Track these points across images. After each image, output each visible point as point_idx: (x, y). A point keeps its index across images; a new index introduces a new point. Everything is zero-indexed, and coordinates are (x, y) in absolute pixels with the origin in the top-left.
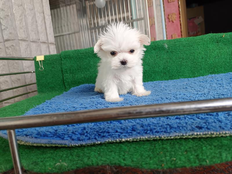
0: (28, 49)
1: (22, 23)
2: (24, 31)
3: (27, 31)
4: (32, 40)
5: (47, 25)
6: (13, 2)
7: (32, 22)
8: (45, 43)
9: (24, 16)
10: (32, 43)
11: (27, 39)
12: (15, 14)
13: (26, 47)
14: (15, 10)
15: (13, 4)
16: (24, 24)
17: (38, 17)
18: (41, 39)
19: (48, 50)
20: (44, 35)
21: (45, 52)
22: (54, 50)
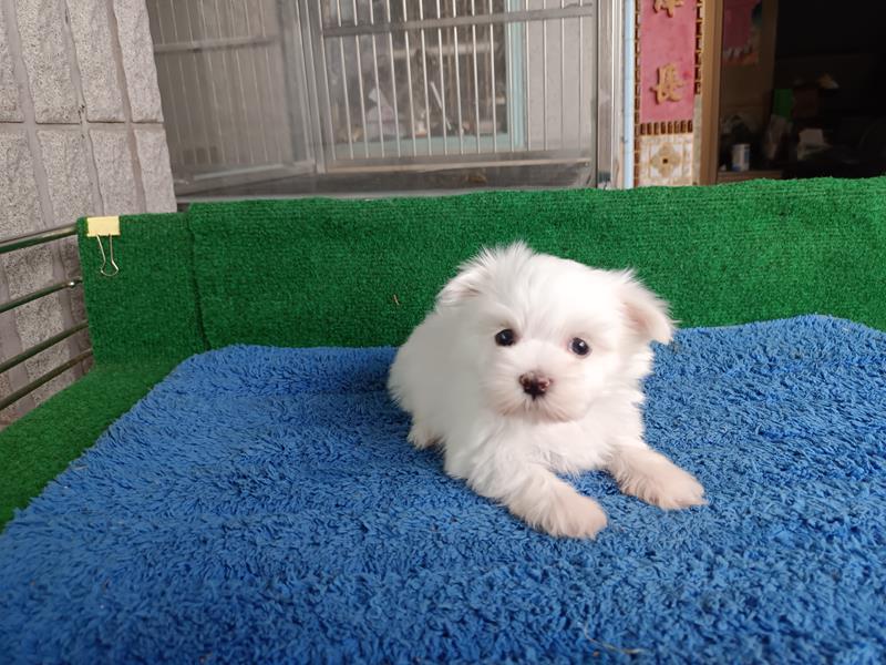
8: (111, 122)
18: (90, 107)
19: (128, 156)
20: (108, 83)
21: (112, 172)
22: (157, 151)
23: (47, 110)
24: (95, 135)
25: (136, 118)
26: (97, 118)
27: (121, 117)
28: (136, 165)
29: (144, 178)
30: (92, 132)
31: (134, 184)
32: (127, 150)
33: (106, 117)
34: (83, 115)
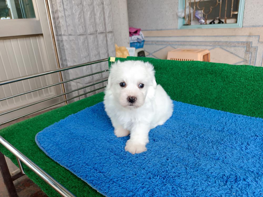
0: (86, 42)
1: (80, 20)
2: (82, 27)
3: (85, 26)
4: (90, 33)
5: (106, 15)
6: (73, 4)
7: (90, 16)
8: (102, 33)
9: (82, 13)
10: (89, 36)
11: (85, 33)
12: (75, 14)
13: (84, 40)
14: (74, 10)
15: (73, 5)
16: (83, 20)
17: (96, 10)
18: (98, 30)
19: (105, 39)
20: (102, 26)
21: (102, 42)
22: (112, 38)
23: (90, 32)
24: (98, 36)
25: (108, 31)
26: (100, 32)
27: (104, 31)
28: (107, 41)
29: (108, 43)
30: (98, 35)
31: (106, 44)
32: (105, 38)
33: (101, 32)
34: (97, 32)
